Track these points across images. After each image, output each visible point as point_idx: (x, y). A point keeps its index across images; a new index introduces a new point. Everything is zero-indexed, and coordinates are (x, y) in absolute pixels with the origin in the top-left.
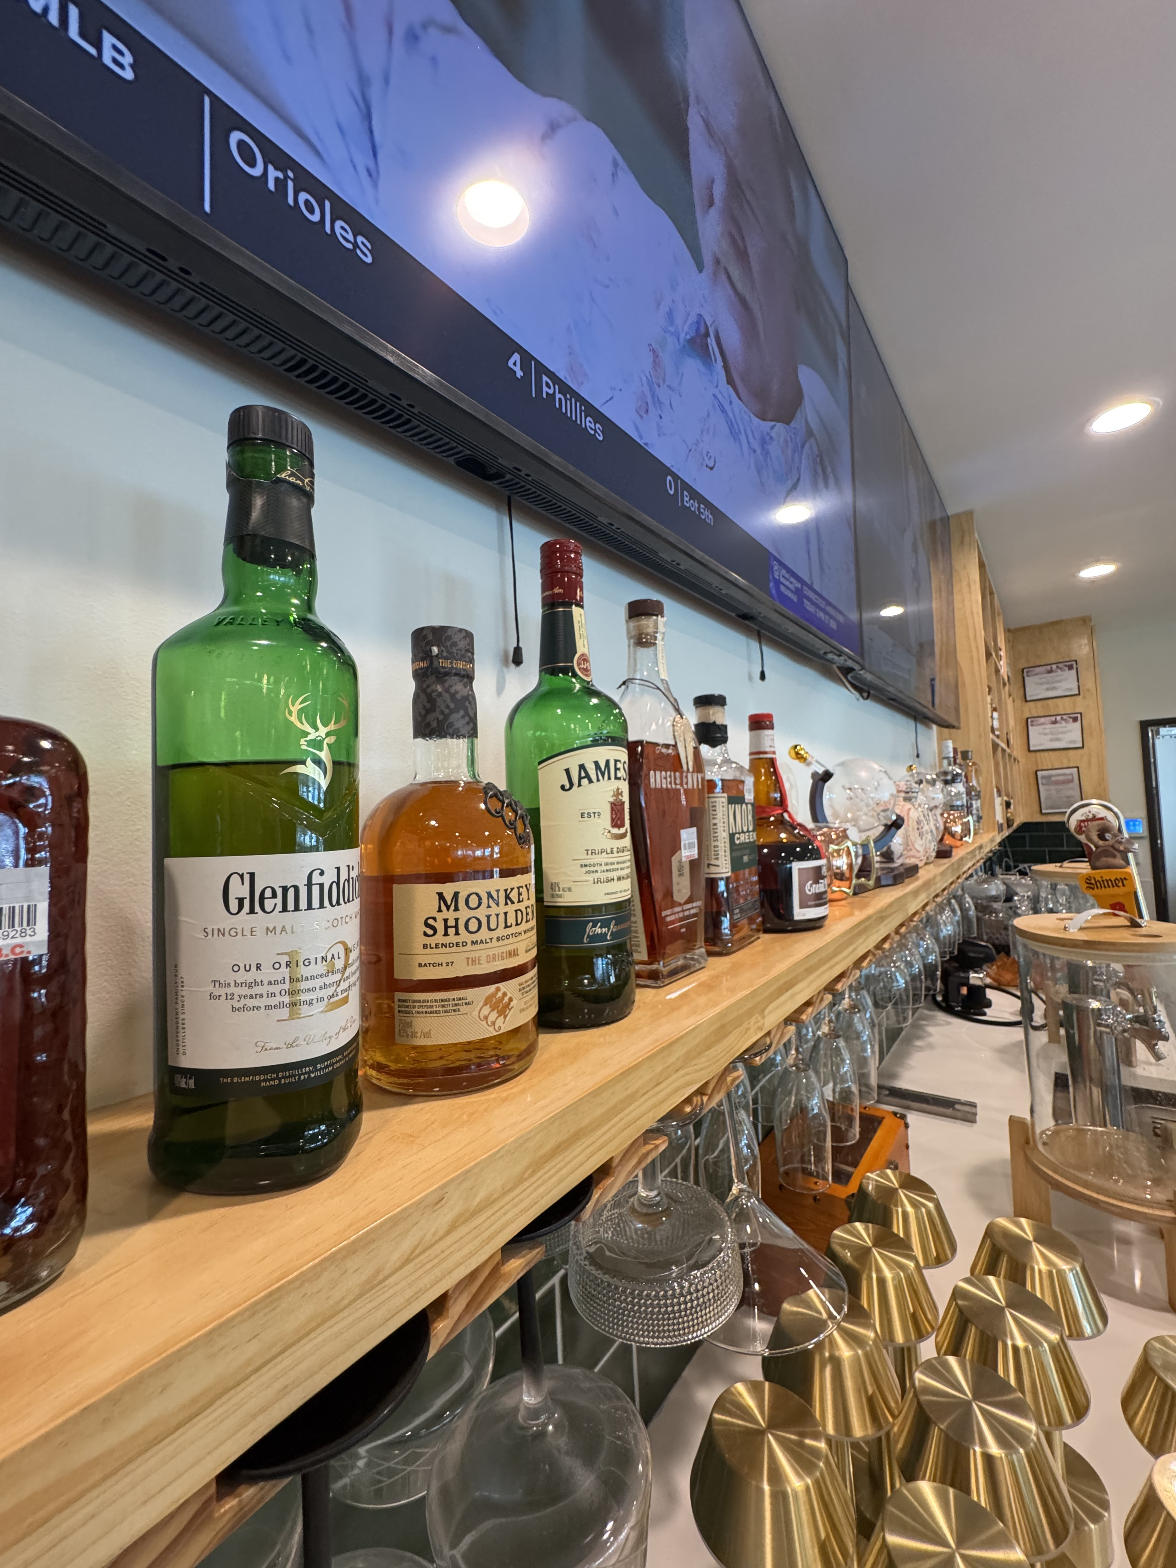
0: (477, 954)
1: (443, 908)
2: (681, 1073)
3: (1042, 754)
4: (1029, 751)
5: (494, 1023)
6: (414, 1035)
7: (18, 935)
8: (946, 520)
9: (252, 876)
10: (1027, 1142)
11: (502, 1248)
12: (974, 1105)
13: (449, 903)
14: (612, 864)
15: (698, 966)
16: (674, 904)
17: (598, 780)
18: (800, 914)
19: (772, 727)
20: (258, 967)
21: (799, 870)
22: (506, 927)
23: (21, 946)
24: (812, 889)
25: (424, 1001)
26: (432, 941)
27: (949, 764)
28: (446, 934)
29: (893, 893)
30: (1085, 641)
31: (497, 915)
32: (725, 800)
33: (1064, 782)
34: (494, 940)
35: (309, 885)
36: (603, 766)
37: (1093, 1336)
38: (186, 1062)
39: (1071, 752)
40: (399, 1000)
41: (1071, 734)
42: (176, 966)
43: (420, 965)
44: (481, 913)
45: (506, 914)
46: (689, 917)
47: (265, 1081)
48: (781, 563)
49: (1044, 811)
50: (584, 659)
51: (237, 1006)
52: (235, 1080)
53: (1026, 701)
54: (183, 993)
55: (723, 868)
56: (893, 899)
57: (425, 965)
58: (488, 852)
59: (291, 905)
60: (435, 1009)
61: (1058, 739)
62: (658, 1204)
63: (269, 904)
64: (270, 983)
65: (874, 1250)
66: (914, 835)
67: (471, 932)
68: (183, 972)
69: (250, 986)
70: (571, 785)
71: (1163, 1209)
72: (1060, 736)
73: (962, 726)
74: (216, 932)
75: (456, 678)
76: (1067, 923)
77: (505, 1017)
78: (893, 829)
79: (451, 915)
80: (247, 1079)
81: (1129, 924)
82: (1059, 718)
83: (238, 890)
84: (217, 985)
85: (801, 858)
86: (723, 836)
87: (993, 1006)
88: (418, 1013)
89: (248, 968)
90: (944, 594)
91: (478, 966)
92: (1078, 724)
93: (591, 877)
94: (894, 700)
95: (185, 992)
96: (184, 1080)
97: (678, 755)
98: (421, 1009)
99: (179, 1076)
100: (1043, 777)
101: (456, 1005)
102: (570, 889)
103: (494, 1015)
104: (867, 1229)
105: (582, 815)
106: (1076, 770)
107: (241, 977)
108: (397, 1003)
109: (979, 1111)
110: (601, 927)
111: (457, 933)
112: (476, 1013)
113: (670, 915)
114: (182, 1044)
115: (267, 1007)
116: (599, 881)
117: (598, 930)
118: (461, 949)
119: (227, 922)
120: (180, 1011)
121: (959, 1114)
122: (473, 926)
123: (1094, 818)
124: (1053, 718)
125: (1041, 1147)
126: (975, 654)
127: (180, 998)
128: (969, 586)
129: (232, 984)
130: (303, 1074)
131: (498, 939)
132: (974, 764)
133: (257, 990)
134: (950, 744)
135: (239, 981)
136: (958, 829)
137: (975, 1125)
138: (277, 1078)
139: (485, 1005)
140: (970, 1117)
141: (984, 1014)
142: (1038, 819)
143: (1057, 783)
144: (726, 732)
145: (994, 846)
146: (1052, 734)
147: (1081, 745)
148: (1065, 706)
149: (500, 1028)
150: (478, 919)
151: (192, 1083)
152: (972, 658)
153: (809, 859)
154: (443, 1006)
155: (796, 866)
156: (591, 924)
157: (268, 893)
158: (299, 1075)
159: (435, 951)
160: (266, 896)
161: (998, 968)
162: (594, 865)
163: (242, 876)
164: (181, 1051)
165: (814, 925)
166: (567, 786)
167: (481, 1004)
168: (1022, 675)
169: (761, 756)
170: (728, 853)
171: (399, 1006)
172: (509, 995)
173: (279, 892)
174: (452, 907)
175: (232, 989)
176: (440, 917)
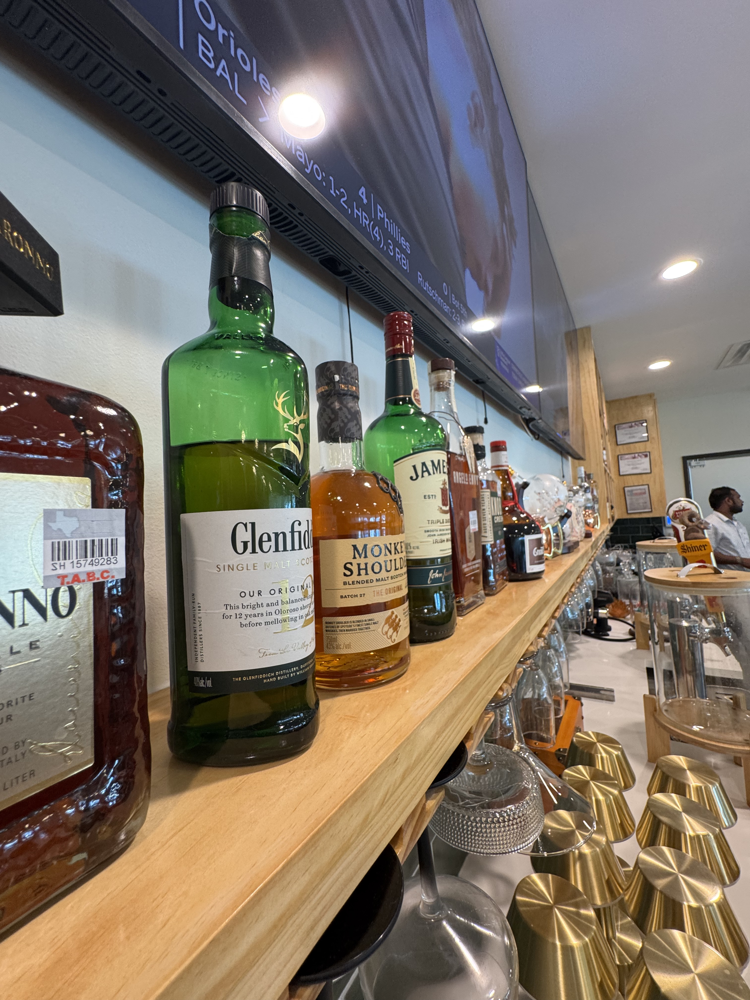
0: (379, 589)
1: (357, 556)
2: (499, 669)
3: (628, 477)
4: (620, 475)
5: (391, 637)
6: (338, 647)
7: (105, 563)
8: (575, 331)
9: (253, 524)
10: (656, 710)
11: (426, 793)
12: (612, 691)
13: (361, 552)
14: (443, 530)
15: (480, 603)
16: (468, 561)
17: (434, 473)
18: (530, 569)
19: (505, 449)
20: (259, 593)
21: (529, 540)
22: (396, 569)
23: (107, 571)
24: (537, 553)
25: (345, 623)
26: (350, 579)
27: (582, 482)
28: (359, 574)
29: (571, 557)
30: (651, 408)
31: (391, 561)
32: (489, 494)
33: (641, 494)
34: (390, 578)
35: (293, 532)
36: (436, 464)
37: (730, 827)
38: (203, 667)
39: (644, 476)
40: (326, 623)
41: (643, 465)
42: (193, 595)
43: (342, 597)
44: (381, 559)
45: (395, 560)
46: (473, 570)
47: (266, 678)
48: (500, 347)
49: (629, 512)
50: (416, 393)
51: (244, 622)
52: (244, 679)
53: (617, 445)
54: (200, 615)
55: (489, 539)
56: (573, 561)
57: (345, 597)
58: (378, 519)
59: (281, 548)
60: (353, 628)
61: (636, 468)
62: (484, 760)
63: (266, 546)
64: (268, 605)
65: (591, 783)
66: (575, 523)
67: (375, 573)
68: (200, 599)
69: (254, 608)
70: (417, 476)
71: (743, 746)
72: (638, 466)
73: (587, 457)
74: (226, 568)
75: (351, 397)
76: (679, 573)
77: (397, 632)
78: (565, 518)
79: (362, 561)
80: (253, 678)
81: (713, 572)
82: (636, 455)
83: (243, 535)
84: (228, 607)
85: (528, 532)
86: (489, 517)
87: (612, 630)
88: (341, 631)
89: (252, 594)
90: (575, 377)
91: (380, 597)
92: (648, 459)
93: (431, 539)
94: (552, 440)
95: (201, 614)
96: (203, 681)
97: (466, 462)
98: (343, 628)
99: (198, 678)
100: (629, 491)
101: (367, 624)
102: (418, 548)
103: (391, 630)
104: (585, 769)
105: (425, 497)
106: (647, 486)
107: (248, 601)
108: (324, 625)
109: (616, 694)
110: (438, 573)
111: (367, 574)
112: (380, 630)
113: (465, 568)
114: (200, 654)
115: (267, 623)
116: (436, 542)
117: (437, 575)
118: (370, 584)
119: (235, 559)
120: (198, 629)
121: (605, 697)
122: (377, 569)
123: (684, 510)
124: (633, 455)
125: (665, 713)
126: (593, 415)
127: (197, 619)
128: (589, 372)
129: (240, 606)
130: (292, 672)
131: (392, 578)
132: (594, 482)
133: (258, 611)
134: (583, 469)
135: (245, 604)
136: (591, 521)
137: (614, 703)
138: (275, 676)
139: (386, 624)
140: (611, 698)
141: (608, 635)
142: (626, 516)
143: (636, 494)
144: (484, 450)
145: (607, 532)
146: (633, 465)
147: (649, 471)
148: (640, 448)
149: (395, 640)
150: (379, 563)
151: (209, 683)
152: (591, 417)
153: (533, 533)
154: (359, 625)
155: (528, 539)
156: (432, 571)
157: (265, 538)
158: (290, 673)
159: (352, 586)
160: (264, 540)
161: (613, 607)
162: (433, 531)
163: (245, 525)
164: (199, 659)
165: (537, 576)
166: (415, 477)
167: (383, 623)
168: (614, 429)
169: (500, 468)
170: (492, 529)
171: (326, 627)
172: (399, 617)
173: (273, 537)
174: (363, 555)
175: (241, 610)
176: (355, 562)
